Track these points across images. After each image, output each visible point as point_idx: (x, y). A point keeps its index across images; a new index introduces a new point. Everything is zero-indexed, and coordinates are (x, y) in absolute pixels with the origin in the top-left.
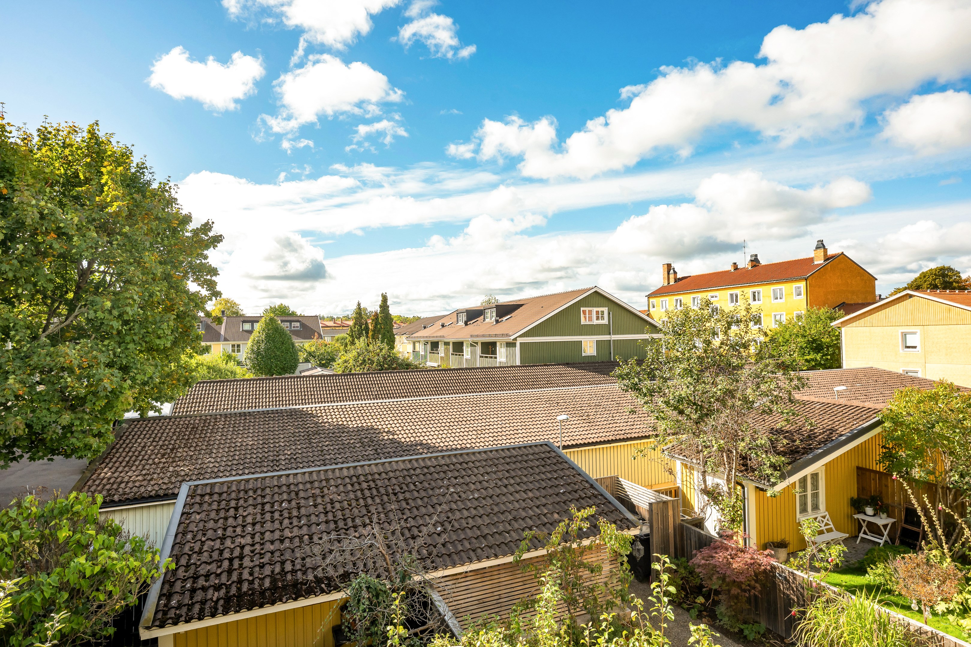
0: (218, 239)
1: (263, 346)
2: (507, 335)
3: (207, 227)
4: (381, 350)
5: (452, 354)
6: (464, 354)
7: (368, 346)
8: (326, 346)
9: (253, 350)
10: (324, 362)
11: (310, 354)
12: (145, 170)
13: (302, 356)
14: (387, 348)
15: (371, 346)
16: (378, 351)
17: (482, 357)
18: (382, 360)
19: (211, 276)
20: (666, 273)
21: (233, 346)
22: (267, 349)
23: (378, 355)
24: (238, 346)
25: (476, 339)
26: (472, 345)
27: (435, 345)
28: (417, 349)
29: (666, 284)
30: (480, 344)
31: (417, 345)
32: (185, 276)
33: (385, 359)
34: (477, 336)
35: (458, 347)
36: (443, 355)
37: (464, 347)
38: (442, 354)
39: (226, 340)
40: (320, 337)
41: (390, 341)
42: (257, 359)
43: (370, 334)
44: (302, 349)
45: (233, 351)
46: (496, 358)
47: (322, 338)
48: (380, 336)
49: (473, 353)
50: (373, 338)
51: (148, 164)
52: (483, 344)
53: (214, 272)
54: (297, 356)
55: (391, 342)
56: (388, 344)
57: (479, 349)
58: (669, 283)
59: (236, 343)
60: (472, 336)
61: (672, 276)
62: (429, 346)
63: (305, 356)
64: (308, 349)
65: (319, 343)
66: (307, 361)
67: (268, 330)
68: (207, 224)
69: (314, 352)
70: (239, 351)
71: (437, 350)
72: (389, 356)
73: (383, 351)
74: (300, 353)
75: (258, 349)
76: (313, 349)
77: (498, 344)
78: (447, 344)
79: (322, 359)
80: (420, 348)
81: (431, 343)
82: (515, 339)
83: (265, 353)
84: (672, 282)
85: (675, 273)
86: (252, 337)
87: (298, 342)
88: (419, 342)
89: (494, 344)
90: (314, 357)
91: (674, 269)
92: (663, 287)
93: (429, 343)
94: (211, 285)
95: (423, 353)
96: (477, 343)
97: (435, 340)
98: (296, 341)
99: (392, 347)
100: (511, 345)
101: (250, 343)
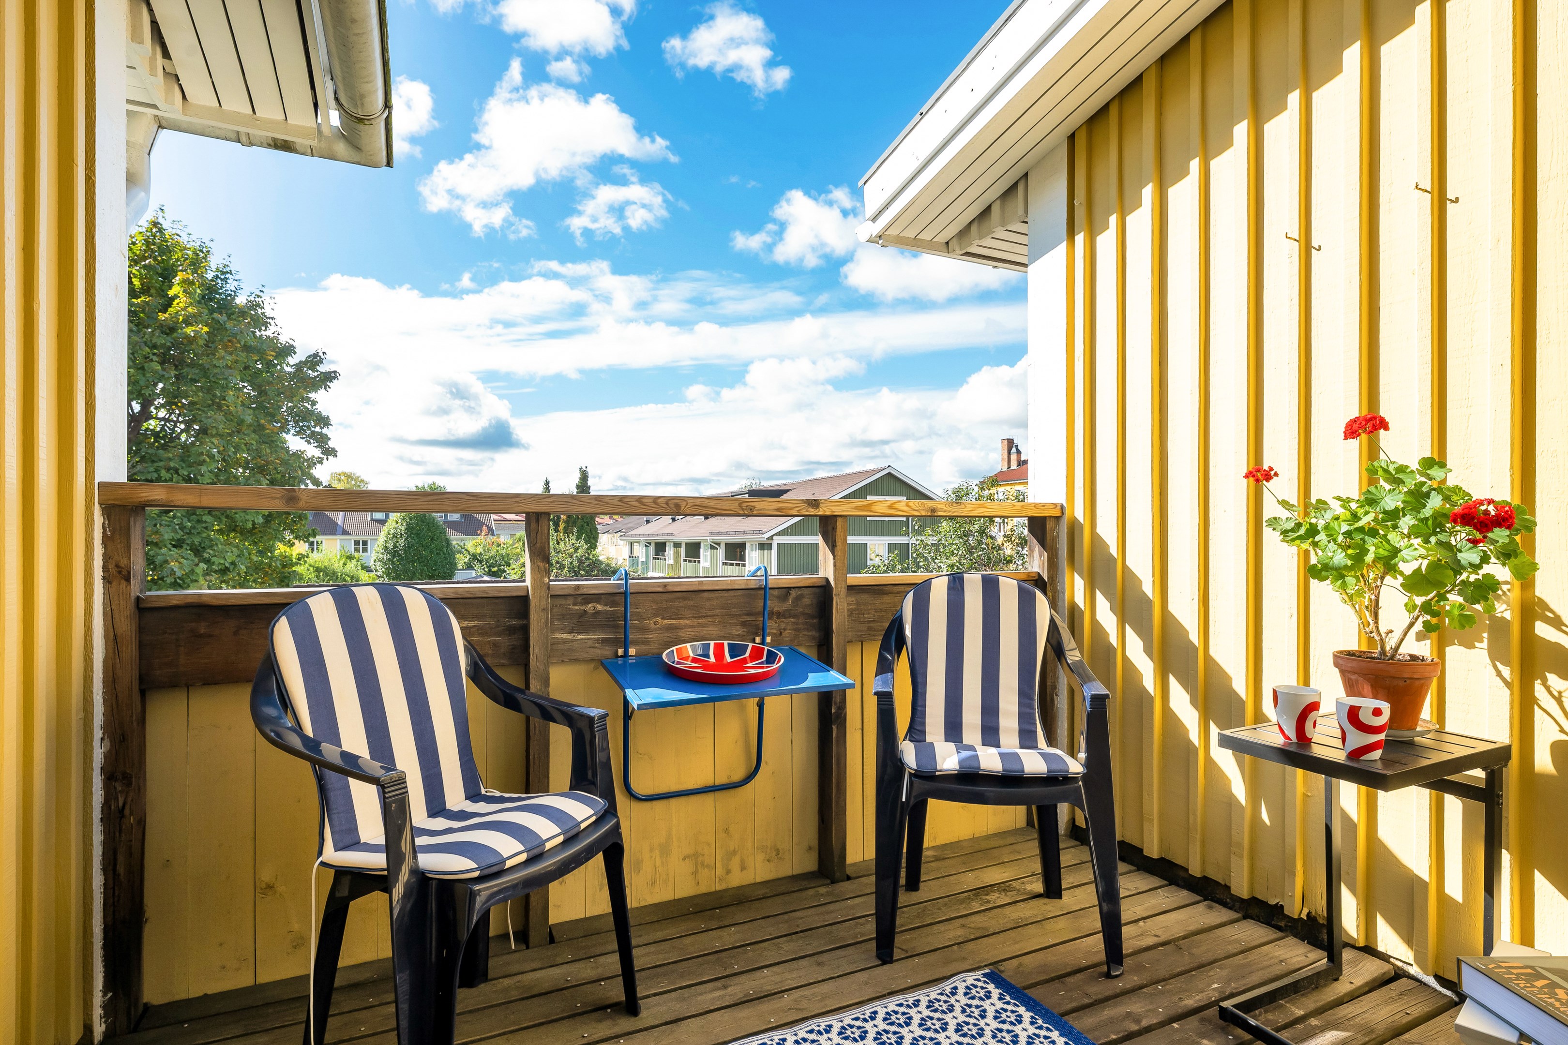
0: (329, 377)
1: (402, 542)
2: (760, 532)
3: (315, 360)
4: (576, 549)
5: (685, 561)
6: (701, 559)
7: (558, 543)
8: (499, 545)
9: (386, 548)
10: (495, 569)
11: (474, 557)
12: (228, 276)
13: (461, 560)
14: (585, 547)
15: (562, 543)
16: (572, 550)
17: (726, 564)
18: (576, 563)
19: (321, 428)
20: (1006, 452)
21: (357, 543)
22: (408, 548)
23: (571, 557)
24: (365, 543)
25: (717, 538)
26: (712, 547)
27: (660, 548)
28: (635, 554)
29: (1005, 468)
30: (723, 546)
31: (636, 546)
32: (284, 428)
33: (581, 562)
34: (719, 533)
35: (693, 550)
36: (671, 562)
37: (702, 550)
38: (670, 560)
39: (345, 533)
40: (491, 531)
41: (589, 537)
42: (393, 563)
43: (562, 526)
44: (462, 549)
45: (357, 550)
46: (744, 565)
47: (493, 534)
48: (575, 529)
49: (713, 559)
50: (566, 531)
51: (232, 268)
52: (728, 545)
53: (325, 421)
54: (455, 558)
55: (592, 539)
56: (586, 542)
57: (721, 552)
58: (1009, 467)
59: (361, 538)
60: (711, 533)
61: (1014, 457)
62: (652, 549)
63: (466, 560)
64: (472, 550)
65: (488, 540)
66: (469, 567)
67: (411, 519)
68: (316, 355)
69: (481, 554)
70: (365, 550)
71: (663, 555)
72: (588, 559)
73: (579, 551)
74: (457, 556)
75: (395, 546)
76: (479, 550)
77: (748, 546)
78: (677, 545)
79: (492, 566)
80: (640, 551)
81: (656, 544)
82: (771, 538)
83: (405, 552)
84: (1014, 466)
85: (1019, 452)
86: (385, 529)
87: (455, 539)
88: (639, 542)
89: (742, 546)
90: (481, 562)
91: (1017, 446)
92: (1001, 473)
93: (653, 545)
94: (321, 441)
95: (644, 560)
96: (719, 544)
97: (661, 539)
98: (452, 537)
99: (593, 547)
100: (765, 546)
101: (382, 538)
